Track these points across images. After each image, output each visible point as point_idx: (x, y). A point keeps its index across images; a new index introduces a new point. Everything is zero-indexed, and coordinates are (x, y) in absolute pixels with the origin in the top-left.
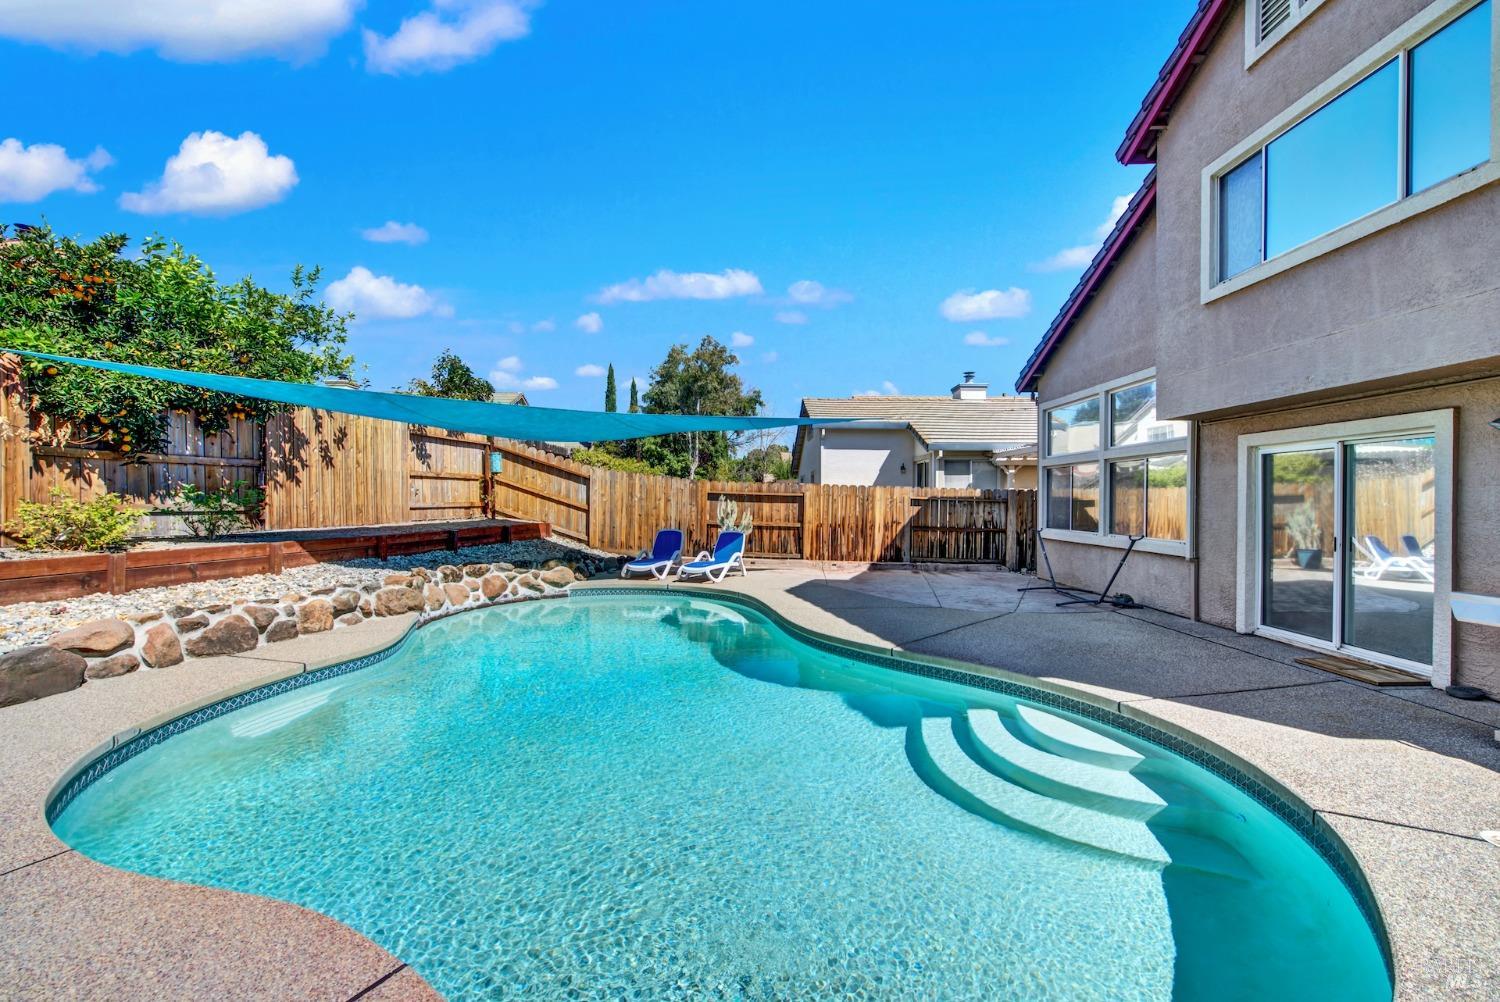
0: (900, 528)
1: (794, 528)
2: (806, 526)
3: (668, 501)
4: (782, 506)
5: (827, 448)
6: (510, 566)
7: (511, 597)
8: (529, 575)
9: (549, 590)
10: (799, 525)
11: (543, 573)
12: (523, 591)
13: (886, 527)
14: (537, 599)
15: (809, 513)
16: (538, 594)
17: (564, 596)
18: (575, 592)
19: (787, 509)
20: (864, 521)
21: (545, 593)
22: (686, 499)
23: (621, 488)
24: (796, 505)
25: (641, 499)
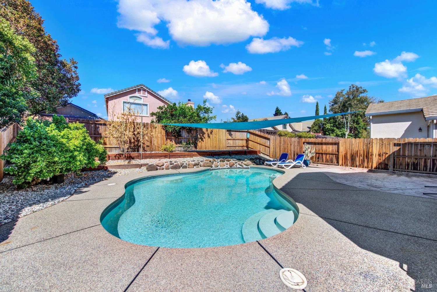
0: (387, 156)
1: (336, 154)
2: (340, 154)
3: (291, 145)
4: (331, 146)
5: (374, 123)
6: (236, 160)
7: (235, 167)
8: (240, 163)
9: (245, 166)
10: (337, 153)
11: (244, 162)
12: (238, 166)
13: (379, 155)
14: (242, 168)
15: (342, 149)
16: (242, 167)
17: (248, 168)
18: (251, 168)
19: (332, 147)
20: (368, 153)
21: (244, 167)
22: (296, 144)
23: (278, 142)
24: (336, 146)
25: (283, 144)
